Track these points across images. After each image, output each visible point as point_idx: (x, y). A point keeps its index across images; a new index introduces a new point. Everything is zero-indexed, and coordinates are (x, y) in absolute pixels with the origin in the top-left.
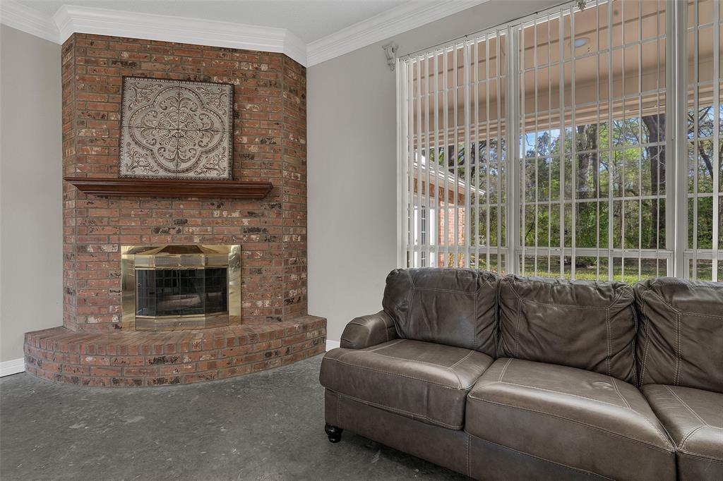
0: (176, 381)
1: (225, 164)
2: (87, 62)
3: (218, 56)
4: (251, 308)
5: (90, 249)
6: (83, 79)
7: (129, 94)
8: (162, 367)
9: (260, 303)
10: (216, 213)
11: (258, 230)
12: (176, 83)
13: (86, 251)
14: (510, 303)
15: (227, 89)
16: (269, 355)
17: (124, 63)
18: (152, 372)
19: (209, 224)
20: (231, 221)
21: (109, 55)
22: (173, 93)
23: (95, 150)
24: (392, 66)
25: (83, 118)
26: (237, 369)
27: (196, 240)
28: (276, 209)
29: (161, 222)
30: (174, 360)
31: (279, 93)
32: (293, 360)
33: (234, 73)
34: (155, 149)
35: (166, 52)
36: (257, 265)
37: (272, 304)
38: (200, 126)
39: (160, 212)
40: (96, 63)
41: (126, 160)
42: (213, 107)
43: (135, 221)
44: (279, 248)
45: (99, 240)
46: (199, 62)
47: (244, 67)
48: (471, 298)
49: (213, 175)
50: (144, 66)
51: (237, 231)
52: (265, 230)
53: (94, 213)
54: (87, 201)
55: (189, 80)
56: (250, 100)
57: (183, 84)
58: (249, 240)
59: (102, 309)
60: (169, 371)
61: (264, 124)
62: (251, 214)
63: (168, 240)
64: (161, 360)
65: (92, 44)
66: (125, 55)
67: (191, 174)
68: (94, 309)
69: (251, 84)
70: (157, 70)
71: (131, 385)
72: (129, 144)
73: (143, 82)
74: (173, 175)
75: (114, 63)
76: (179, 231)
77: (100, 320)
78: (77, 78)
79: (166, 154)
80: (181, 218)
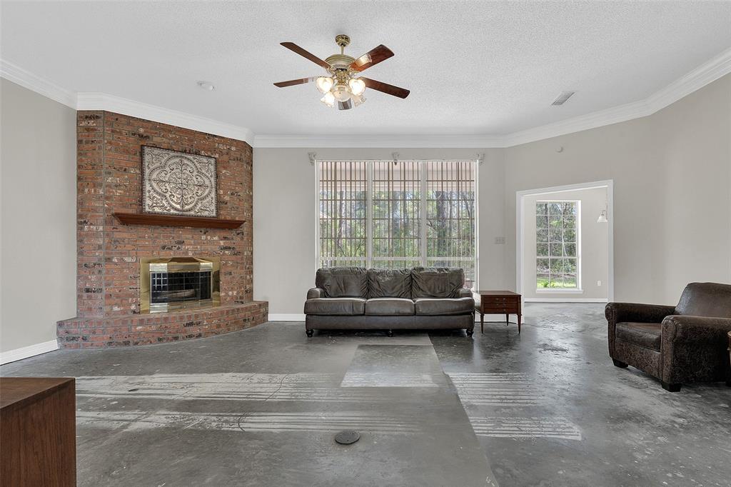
0: (200, 336)
1: (213, 207)
2: (112, 131)
3: (205, 138)
4: (224, 296)
5: (115, 260)
6: (110, 143)
7: (147, 158)
8: (191, 328)
9: (230, 293)
10: (203, 237)
11: (230, 248)
12: (179, 154)
13: (112, 262)
14: (372, 278)
15: (213, 161)
16: (245, 320)
17: (141, 136)
18: (186, 332)
19: (199, 244)
20: (212, 242)
21: (129, 128)
22: (177, 160)
23: (119, 192)
24: (313, 164)
25: (109, 170)
26: (231, 328)
27: (190, 255)
28: (240, 235)
29: (166, 242)
30: (198, 324)
31: (242, 165)
32: (255, 324)
33: (215, 150)
34: (168, 195)
35: (170, 131)
36: (229, 269)
37: (238, 293)
38: (196, 183)
39: (165, 236)
40: (120, 133)
41: (148, 202)
42: (203, 171)
43: (149, 241)
44: (242, 259)
45: (121, 253)
46: (192, 141)
47: (221, 146)
48: (357, 277)
49: (206, 214)
50: (155, 139)
51: (217, 249)
52: (234, 248)
53: (117, 235)
54: (112, 227)
55: (185, 152)
56: (225, 168)
57: (184, 155)
58: (224, 254)
59: (124, 301)
60: (194, 330)
61: (233, 183)
62: (225, 238)
63: (172, 254)
64: (191, 324)
65: (117, 119)
66: (142, 130)
67: (192, 213)
68: (118, 300)
69: (225, 158)
70: (164, 143)
71: (172, 340)
72: (149, 192)
73: (156, 151)
74: (181, 213)
75: (134, 134)
76: (179, 248)
77: (122, 308)
78: (106, 142)
79: (175, 199)
80: (180, 240)
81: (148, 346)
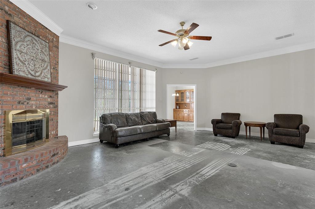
1: (49, 76)
3: (42, 28)
4: (50, 134)
7: (13, 32)
9: (53, 132)
11: (52, 103)
12: (31, 35)
15: (47, 45)
17: (7, 12)
19: (38, 100)
22: (30, 39)
27: (34, 108)
28: (57, 95)
29: (21, 98)
33: (47, 38)
34: (26, 63)
36: (52, 117)
37: (56, 132)
38: (41, 58)
39: (20, 94)
41: (16, 67)
42: (43, 51)
43: (10, 97)
46: (36, 28)
47: (49, 36)
49: (46, 80)
50: (15, 18)
51: (46, 103)
58: (50, 107)
61: (54, 62)
63: (24, 108)
66: (7, 8)
67: (40, 78)
69: (51, 44)
70: (21, 23)
71: (45, 169)
72: (16, 59)
73: (18, 28)
74: (34, 78)
75: (2, 9)
76: (28, 103)
79: (30, 67)
80: (28, 97)
81: (31, 177)
